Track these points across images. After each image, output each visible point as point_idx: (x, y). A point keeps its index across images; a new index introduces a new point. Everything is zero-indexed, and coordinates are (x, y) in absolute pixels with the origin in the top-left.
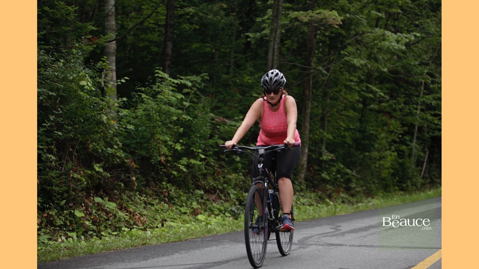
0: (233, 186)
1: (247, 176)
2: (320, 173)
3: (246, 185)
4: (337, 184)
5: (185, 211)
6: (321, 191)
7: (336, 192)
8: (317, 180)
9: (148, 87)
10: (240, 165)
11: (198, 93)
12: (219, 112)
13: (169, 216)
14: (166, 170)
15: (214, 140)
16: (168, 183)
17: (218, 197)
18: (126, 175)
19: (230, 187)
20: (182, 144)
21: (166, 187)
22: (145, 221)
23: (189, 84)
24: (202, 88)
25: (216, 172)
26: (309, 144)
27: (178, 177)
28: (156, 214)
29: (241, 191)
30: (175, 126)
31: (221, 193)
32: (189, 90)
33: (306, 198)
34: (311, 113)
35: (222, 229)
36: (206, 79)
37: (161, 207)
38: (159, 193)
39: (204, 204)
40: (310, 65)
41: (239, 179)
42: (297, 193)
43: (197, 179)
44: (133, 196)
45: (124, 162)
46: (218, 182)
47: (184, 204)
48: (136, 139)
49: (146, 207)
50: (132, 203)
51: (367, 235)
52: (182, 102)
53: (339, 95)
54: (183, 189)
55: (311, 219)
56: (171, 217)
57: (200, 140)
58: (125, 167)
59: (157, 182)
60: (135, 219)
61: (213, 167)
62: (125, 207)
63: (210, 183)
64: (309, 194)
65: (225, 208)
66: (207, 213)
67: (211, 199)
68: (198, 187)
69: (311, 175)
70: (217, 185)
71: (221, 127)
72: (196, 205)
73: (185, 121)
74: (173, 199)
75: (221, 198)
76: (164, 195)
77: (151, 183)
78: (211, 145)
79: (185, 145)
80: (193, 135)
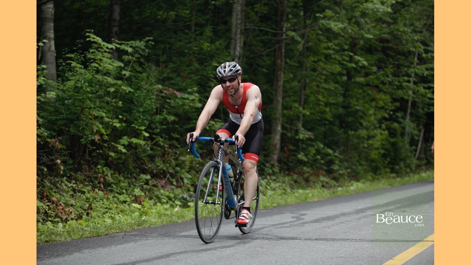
0: (187, 169)
1: (206, 157)
2: (296, 153)
4: (316, 167)
5: (125, 200)
6: (297, 174)
7: (315, 175)
8: (292, 162)
9: (76, 53)
11: (142, 60)
13: (103, 205)
14: (101, 151)
15: (162, 115)
16: (105, 166)
17: (168, 182)
18: (50, 157)
19: (184, 170)
20: (121, 121)
21: (101, 171)
22: (71, 213)
23: (130, 50)
24: (146, 55)
25: (167, 153)
26: (283, 121)
27: (117, 159)
28: (85, 204)
30: (113, 99)
31: (173, 177)
32: (130, 57)
33: (278, 182)
34: (284, 87)
35: (160, 221)
36: (150, 44)
37: (94, 195)
38: (92, 179)
39: (150, 191)
40: (282, 30)
41: (195, 161)
42: (268, 177)
43: (142, 161)
44: (58, 182)
45: (48, 142)
46: (169, 165)
47: (124, 191)
48: (63, 114)
49: (74, 195)
50: (56, 190)
51: (333, 225)
52: (121, 71)
53: (316, 65)
54: (124, 173)
55: (275, 207)
56: (105, 206)
57: (143, 116)
58: (49, 148)
59: (92, 166)
60: (58, 210)
61: (162, 147)
62: (47, 196)
63: (159, 166)
64: (281, 178)
65: (175, 195)
66: (153, 201)
67: (159, 185)
68: (144, 172)
69: (286, 156)
70: (167, 169)
71: (171, 100)
72: (139, 192)
73: (126, 93)
74: (109, 185)
75: (172, 184)
76: (99, 181)
77: (84, 167)
78: (158, 122)
79: (125, 122)
80: (135, 109)
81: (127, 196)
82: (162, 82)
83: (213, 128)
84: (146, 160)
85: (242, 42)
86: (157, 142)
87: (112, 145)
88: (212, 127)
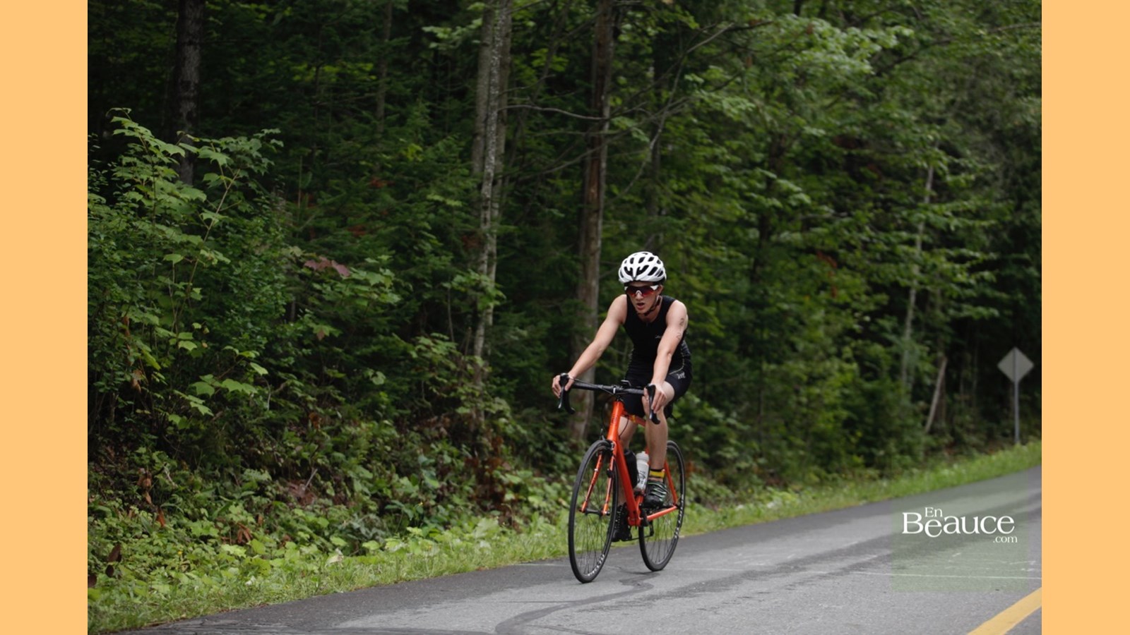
0: (361, 457)
3: (405, 453)
5: (205, 533)
10: (384, 396)
11: (252, 185)
12: (324, 245)
13: (151, 548)
14: (147, 412)
15: (302, 322)
16: (155, 448)
17: (315, 489)
19: (353, 460)
20: (197, 336)
21: (147, 461)
23: (222, 159)
24: (263, 172)
25: (311, 416)
27: (188, 432)
28: (105, 544)
29: (388, 472)
30: (178, 281)
31: (326, 478)
32: (223, 178)
34: (604, 253)
36: (275, 145)
37: (127, 521)
38: (124, 480)
39: (267, 510)
40: (601, 114)
41: (383, 436)
42: (563, 477)
43: (251, 437)
46: (317, 447)
47: (203, 511)
52: (201, 211)
53: (684, 201)
54: (204, 466)
56: (156, 550)
57: (253, 323)
59: (125, 449)
61: (301, 402)
63: (292, 449)
65: (332, 522)
66: (275, 536)
67: (291, 496)
68: (255, 462)
70: (313, 454)
71: (325, 285)
72: (242, 514)
73: (211, 268)
74: (167, 496)
75: (324, 494)
76: (141, 486)
77: (103, 452)
78: (290, 339)
79: (209, 338)
80: (233, 308)
81: (212, 523)
82: (302, 241)
83: (429, 355)
84: (259, 433)
85: (503, 142)
86: (286, 388)
87: (174, 397)
88: (426, 352)
